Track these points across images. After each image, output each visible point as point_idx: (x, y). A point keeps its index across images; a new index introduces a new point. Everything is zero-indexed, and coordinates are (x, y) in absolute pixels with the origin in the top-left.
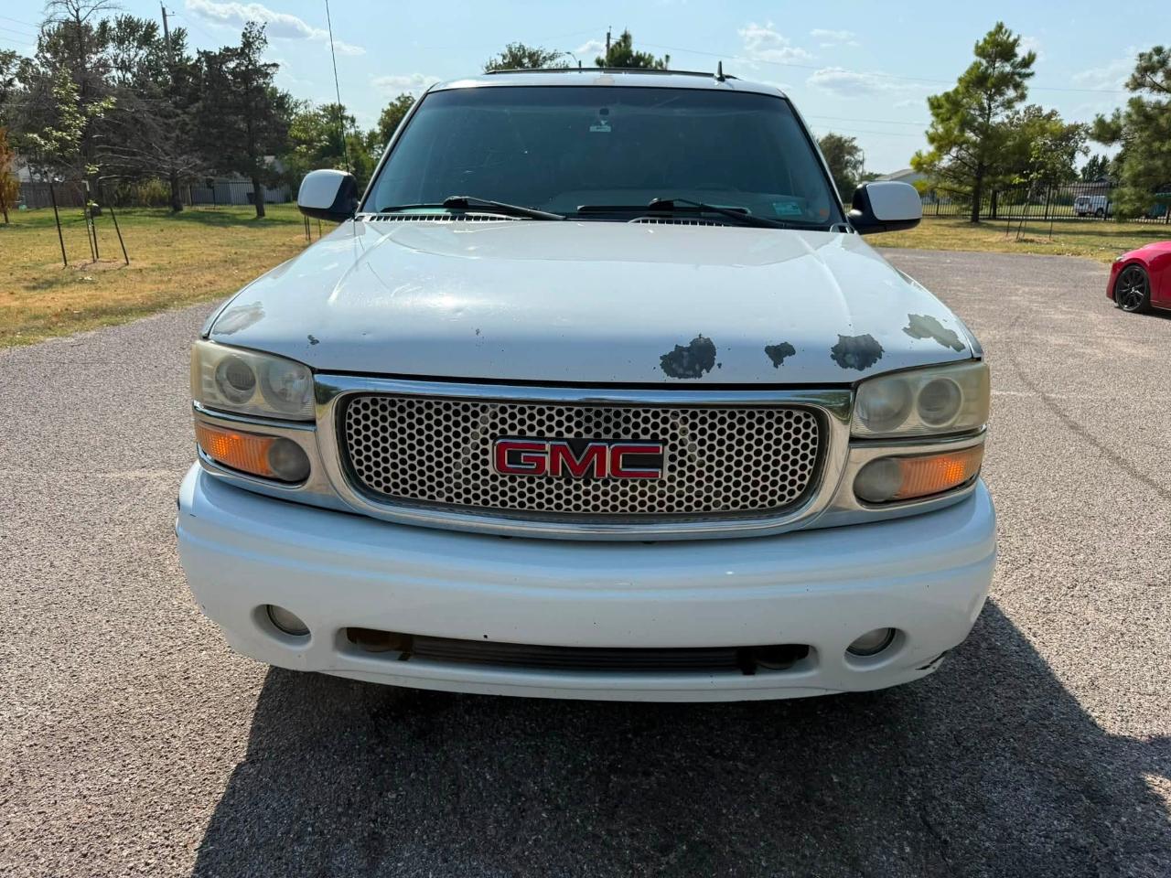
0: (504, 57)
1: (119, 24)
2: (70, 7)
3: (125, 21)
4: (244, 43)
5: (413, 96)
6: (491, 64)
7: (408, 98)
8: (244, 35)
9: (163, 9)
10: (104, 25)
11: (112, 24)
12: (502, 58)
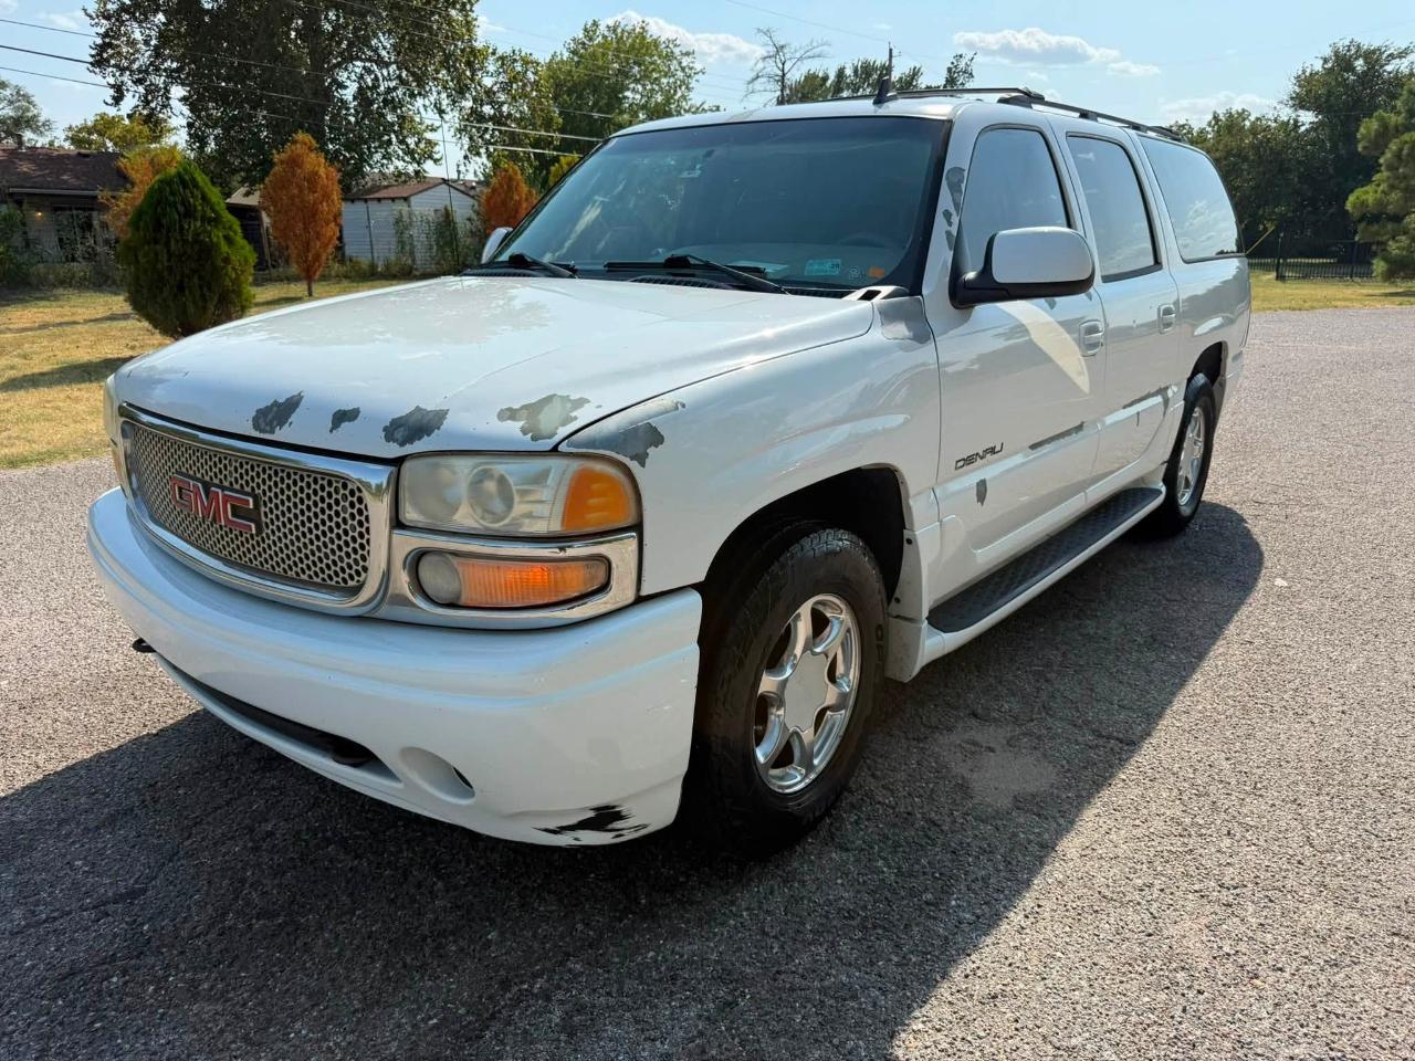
0: (1325, 61)
1: (856, 71)
2: (778, 60)
3: (862, 67)
4: (947, 81)
5: (1190, 123)
6: (1304, 72)
7: (1183, 126)
8: (949, 70)
9: (891, 50)
10: (841, 73)
11: (849, 72)
12: (1321, 62)
